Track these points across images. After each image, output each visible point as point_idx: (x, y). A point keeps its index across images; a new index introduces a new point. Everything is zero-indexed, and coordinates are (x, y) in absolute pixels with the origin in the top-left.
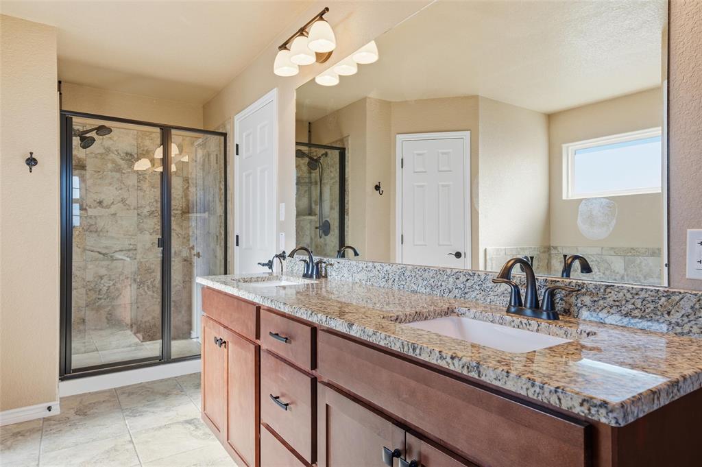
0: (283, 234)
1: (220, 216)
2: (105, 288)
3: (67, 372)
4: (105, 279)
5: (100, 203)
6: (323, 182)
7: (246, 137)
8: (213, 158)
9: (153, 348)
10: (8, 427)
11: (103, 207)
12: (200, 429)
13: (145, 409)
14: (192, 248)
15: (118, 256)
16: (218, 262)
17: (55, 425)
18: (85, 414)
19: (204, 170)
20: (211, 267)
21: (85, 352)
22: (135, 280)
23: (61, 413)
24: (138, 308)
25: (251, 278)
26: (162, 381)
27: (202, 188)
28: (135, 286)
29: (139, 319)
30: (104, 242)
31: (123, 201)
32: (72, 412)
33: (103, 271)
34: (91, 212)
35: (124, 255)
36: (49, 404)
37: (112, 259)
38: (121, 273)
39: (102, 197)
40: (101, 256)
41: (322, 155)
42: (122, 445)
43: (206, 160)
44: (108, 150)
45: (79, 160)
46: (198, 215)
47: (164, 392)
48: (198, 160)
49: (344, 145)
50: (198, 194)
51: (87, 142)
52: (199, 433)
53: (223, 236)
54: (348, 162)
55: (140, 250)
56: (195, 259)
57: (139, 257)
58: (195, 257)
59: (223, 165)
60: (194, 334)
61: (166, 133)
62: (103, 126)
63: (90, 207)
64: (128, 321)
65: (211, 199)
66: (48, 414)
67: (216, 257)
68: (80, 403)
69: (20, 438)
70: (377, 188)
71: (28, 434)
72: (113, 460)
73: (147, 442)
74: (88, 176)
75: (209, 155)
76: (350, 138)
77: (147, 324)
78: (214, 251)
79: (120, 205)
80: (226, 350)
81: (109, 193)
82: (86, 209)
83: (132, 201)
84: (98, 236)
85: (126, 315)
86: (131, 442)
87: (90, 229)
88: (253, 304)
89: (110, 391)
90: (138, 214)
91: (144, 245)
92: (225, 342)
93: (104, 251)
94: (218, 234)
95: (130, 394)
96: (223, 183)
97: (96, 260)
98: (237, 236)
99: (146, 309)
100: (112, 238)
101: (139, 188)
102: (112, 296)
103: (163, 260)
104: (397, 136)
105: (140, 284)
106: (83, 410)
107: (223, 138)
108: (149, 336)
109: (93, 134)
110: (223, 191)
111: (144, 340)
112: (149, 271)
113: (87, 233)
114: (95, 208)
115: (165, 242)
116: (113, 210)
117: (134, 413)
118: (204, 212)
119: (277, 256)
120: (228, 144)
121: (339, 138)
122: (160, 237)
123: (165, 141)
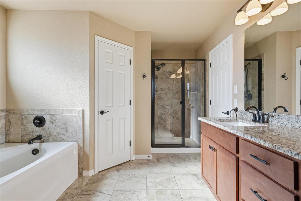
0: (236, 100)
1: (202, 93)
2: (163, 118)
3: (154, 145)
4: (163, 115)
5: (162, 89)
6: (248, 76)
7: (215, 59)
8: (199, 70)
9: (178, 140)
10: (139, 160)
11: (163, 91)
12: (200, 180)
13: (178, 164)
14: (191, 105)
15: (167, 107)
16: (201, 111)
17: (151, 163)
18: (159, 161)
19: (195, 75)
20: (198, 112)
21: (158, 138)
22: (172, 115)
23: (152, 159)
24: (173, 125)
25: (224, 120)
26: (182, 153)
27: (194, 82)
28: (172, 118)
29: (173, 129)
30: (163, 102)
31: (168, 88)
32: (155, 159)
33: (163, 112)
34: (159, 92)
35: (169, 107)
36: (149, 155)
37: (165, 108)
38: (168, 113)
39: (162, 87)
40: (162, 107)
41: (247, 64)
42: (171, 178)
43: (196, 71)
44: (164, 71)
45: (156, 75)
46: (193, 92)
47: (183, 158)
48: (193, 72)
49: (261, 58)
50: (193, 85)
51: (158, 69)
52: (200, 182)
53: (204, 100)
54: (263, 65)
55: (173, 105)
56: (192, 109)
57: (173, 107)
58: (192, 108)
59: (204, 72)
60: (191, 137)
61: (183, 62)
62: (163, 63)
63: (159, 91)
64: (170, 129)
65: (198, 86)
66: (149, 159)
67: (200, 108)
68: (157, 156)
69: (142, 165)
70: (283, 76)
71: (144, 164)
72: (169, 184)
73: (180, 180)
74: (158, 80)
75: (197, 70)
76: (264, 54)
77: (176, 131)
78: (200, 106)
79: (168, 89)
80: (215, 153)
81: (164, 86)
82: (158, 91)
83: (171, 88)
84: (161, 100)
85: (169, 127)
86: (174, 177)
87: (159, 98)
88: (234, 135)
89: (165, 154)
90: (173, 93)
91: (175, 103)
92: (215, 149)
93: (163, 105)
94: (201, 100)
95: (172, 157)
96: (204, 80)
97: (161, 108)
98: (210, 101)
99: (175, 126)
100: (165, 101)
101: (173, 84)
102: (165, 120)
103: (182, 109)
104: (297, 48)
105: (174, 117)
106: (158, 160)
107: (204, 62)
108: (176, 135)
109: (160, 66)
110: (204, 83)
111: (175, 136)
112: (177, 113)
113: (158, 99)
114: (160, 91)
115: (183, 103)
116: (165, 91)
117: (174, 166)
118: (195, 91)
119: (233, 110)
120: (206, 64)
121: (257, 55)
122: (181, 101)
123: (183, 65)
